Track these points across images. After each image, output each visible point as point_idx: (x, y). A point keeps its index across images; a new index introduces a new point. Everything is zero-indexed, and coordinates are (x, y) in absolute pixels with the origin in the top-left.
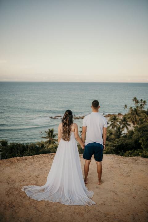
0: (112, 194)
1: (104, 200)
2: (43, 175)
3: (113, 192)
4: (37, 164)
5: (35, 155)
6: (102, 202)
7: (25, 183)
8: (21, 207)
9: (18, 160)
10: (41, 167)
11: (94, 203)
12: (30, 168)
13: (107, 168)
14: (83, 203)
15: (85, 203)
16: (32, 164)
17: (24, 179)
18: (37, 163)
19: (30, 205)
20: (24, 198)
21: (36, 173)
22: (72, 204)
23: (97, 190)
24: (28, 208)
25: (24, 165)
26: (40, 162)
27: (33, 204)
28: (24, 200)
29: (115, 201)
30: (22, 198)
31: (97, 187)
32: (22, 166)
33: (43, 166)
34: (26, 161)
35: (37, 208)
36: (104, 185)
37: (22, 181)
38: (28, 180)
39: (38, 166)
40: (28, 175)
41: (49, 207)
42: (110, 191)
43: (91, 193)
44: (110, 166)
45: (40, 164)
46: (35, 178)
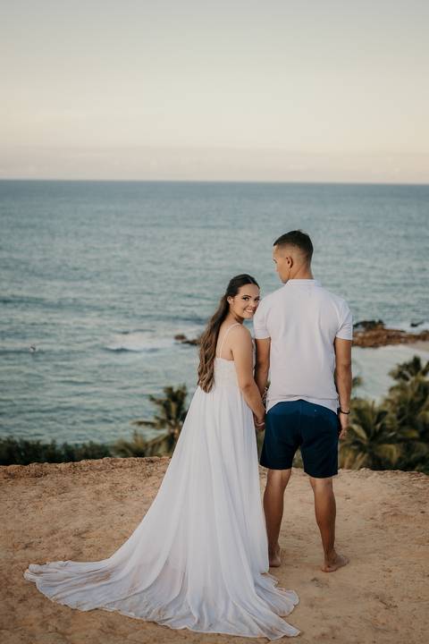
0: (373, 604)
1: (334, 622)
2: (105, 530)
3: (380, 598)
4: (87, 493)
5: (83, 462)
6: (326, 630)
7: (30, 553)
8: (7, 629)
9: (13, 476)
10: (99, 505)
11: (293, 631)
12: (56, 505)
13: (372, 519)
14: (247, 630)
15: (257, 630)
16: (65, 489)
17: (27, 541)
18: (88, 487)
19: (44, 624)
20: (21, 601)
21: (80, 523)
22: (205, 629)
23: (314, 591)
24: (32, 636)
25: (33, 493)
26: (98, 487)
27: (53, 623)
28: (20, 608)
29: (380, 626)
30: (13, 602)
31: (314, 580)
32: (24, 496)
33: (109, 499)
34: (44, 481)
35: (68, 637)
36: (344, 574)
37: (22, 545)
38: (45, 545)
39: (89, 498)
40: (46, 529)
41: (115, 635)
42: (367, 595)
43: (289, 599)
44: (384, 510)
45: (98, 493)
46: (71, 538)
